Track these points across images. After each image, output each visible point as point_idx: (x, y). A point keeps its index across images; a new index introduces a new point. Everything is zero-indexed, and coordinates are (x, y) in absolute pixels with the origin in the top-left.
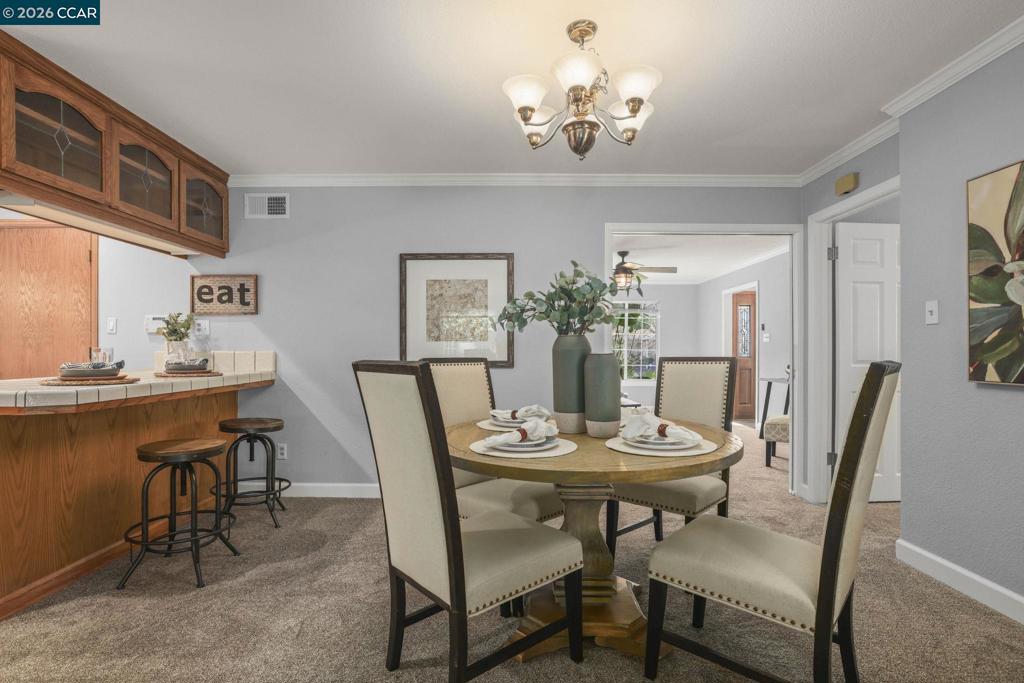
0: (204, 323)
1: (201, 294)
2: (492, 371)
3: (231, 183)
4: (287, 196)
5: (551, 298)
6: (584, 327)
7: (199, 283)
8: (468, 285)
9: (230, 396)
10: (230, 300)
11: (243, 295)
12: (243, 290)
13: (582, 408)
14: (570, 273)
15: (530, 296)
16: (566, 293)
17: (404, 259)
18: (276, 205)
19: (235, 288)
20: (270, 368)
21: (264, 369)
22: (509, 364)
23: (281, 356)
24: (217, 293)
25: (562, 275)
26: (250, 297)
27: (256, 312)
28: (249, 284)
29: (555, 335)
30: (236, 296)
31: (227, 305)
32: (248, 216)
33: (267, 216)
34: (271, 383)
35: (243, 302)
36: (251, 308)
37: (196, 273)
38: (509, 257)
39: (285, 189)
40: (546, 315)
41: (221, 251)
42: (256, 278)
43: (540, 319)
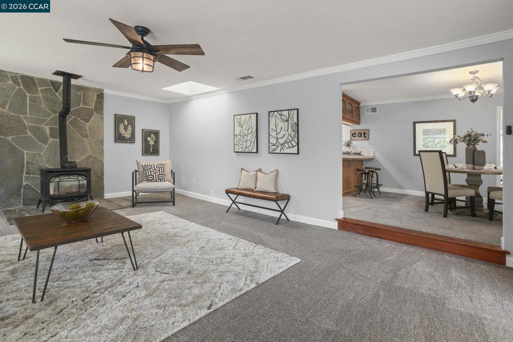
0: (354, 143)
1: (353, 135)
2: (448, 158)
3: (361, 105)
4: (377, 107)
5: (465, 137)
6: (475, 144)
7: (352, 132)
8: (438, 131)
9: (361, 161)
10: (361, 136)
11: (364, 135)
12: (365, 133)
13: (474, 163)
14: (471, 132)
15: (459, 136)
16: (469, 135)
17: (415, 123)
18: (374, 110)
19: (362, 133)
20: (373, 155)
21: (371, 155)
22: (455, 155)
23: (376, 152)
24: (357, 134)
25: (468, 131)
26: (366, 135)
27: (368, 139)
28: (366, 132)
29: (466, 146)
30: (363, 135)
31: (360, 138)
32: (366, 113)
33: (371, 113)
34: (373, 159)
35: (365, 137)
36: (367, 138)
37: (351, 129)
38: (454, 121)
39: (377, 105)
40: (463, 141)
41: (358, 123)
42: (368, 130)
43: (462, 142)
